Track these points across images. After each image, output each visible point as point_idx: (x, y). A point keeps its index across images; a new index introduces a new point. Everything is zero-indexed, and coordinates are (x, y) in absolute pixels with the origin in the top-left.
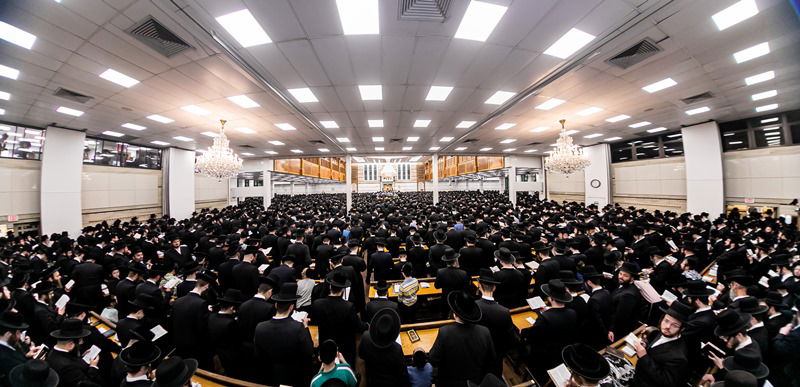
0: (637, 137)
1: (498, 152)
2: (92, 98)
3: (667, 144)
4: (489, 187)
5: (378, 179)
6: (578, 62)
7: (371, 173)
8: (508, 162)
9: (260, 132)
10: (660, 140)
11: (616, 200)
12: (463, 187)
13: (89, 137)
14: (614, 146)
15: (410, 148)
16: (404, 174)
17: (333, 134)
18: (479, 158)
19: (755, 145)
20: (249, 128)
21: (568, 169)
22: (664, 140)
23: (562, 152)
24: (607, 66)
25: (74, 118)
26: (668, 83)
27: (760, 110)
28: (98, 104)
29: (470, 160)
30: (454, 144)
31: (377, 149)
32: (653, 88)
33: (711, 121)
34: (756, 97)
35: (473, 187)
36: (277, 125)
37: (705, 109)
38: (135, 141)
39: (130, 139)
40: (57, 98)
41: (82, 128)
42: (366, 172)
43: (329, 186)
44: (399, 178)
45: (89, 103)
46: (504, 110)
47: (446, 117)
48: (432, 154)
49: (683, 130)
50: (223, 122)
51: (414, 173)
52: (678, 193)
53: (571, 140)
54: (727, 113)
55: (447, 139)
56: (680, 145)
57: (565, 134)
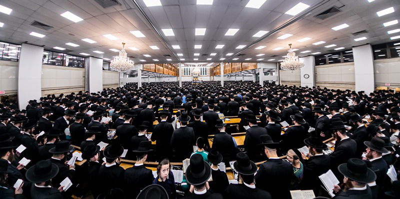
0: (329, 52)
1: (254, 61)
2: (52, 27)
3: (346, 56)
4: (247, 79)
5: (191, 75)
6: (301, 17)
7: (187, 72)
8: (259, 65)
9: (140, 50)
10: (341, 54)
11: (318, 85)
12: (233, 79)
13: (45, 50)
14: (316, 57)
15: (210, 59)
16: (203, 72)
17: (176, 51)
18: (243, 64)
19: (390, 56)
20: (135, 48)
21: (292, 68)
22: (343, 54)
23: (290, 60)
24: (315, 18)
25: (38, 39)
26: (344, 26)
27: (392, 38)
28: (55, 31)
29: (238, 65)
30: (233, 57)
31: (195, 59)
32: (337, 28)
33: (368, 44)
34: (390, 32)
35: (238, 79)
36: (151, 47)
37: (364, 38)
38: (70, 53)
39: (68, 52)
40: (31, 26)
41: (42, 44)
42: (185, 71)
43: (167, 78)
44: (201, 74)
45: (50, 30)
46: (262, 39)
47: (231, 44)
48: (221, 61)
49: (353, 49)
50: (124, 44)
51: (208, 72)
52: (351, 81)
53: (294, 54)
54: (376, 40)
55: (230, 54)
56: (351, 57)
57: (291, 50)
